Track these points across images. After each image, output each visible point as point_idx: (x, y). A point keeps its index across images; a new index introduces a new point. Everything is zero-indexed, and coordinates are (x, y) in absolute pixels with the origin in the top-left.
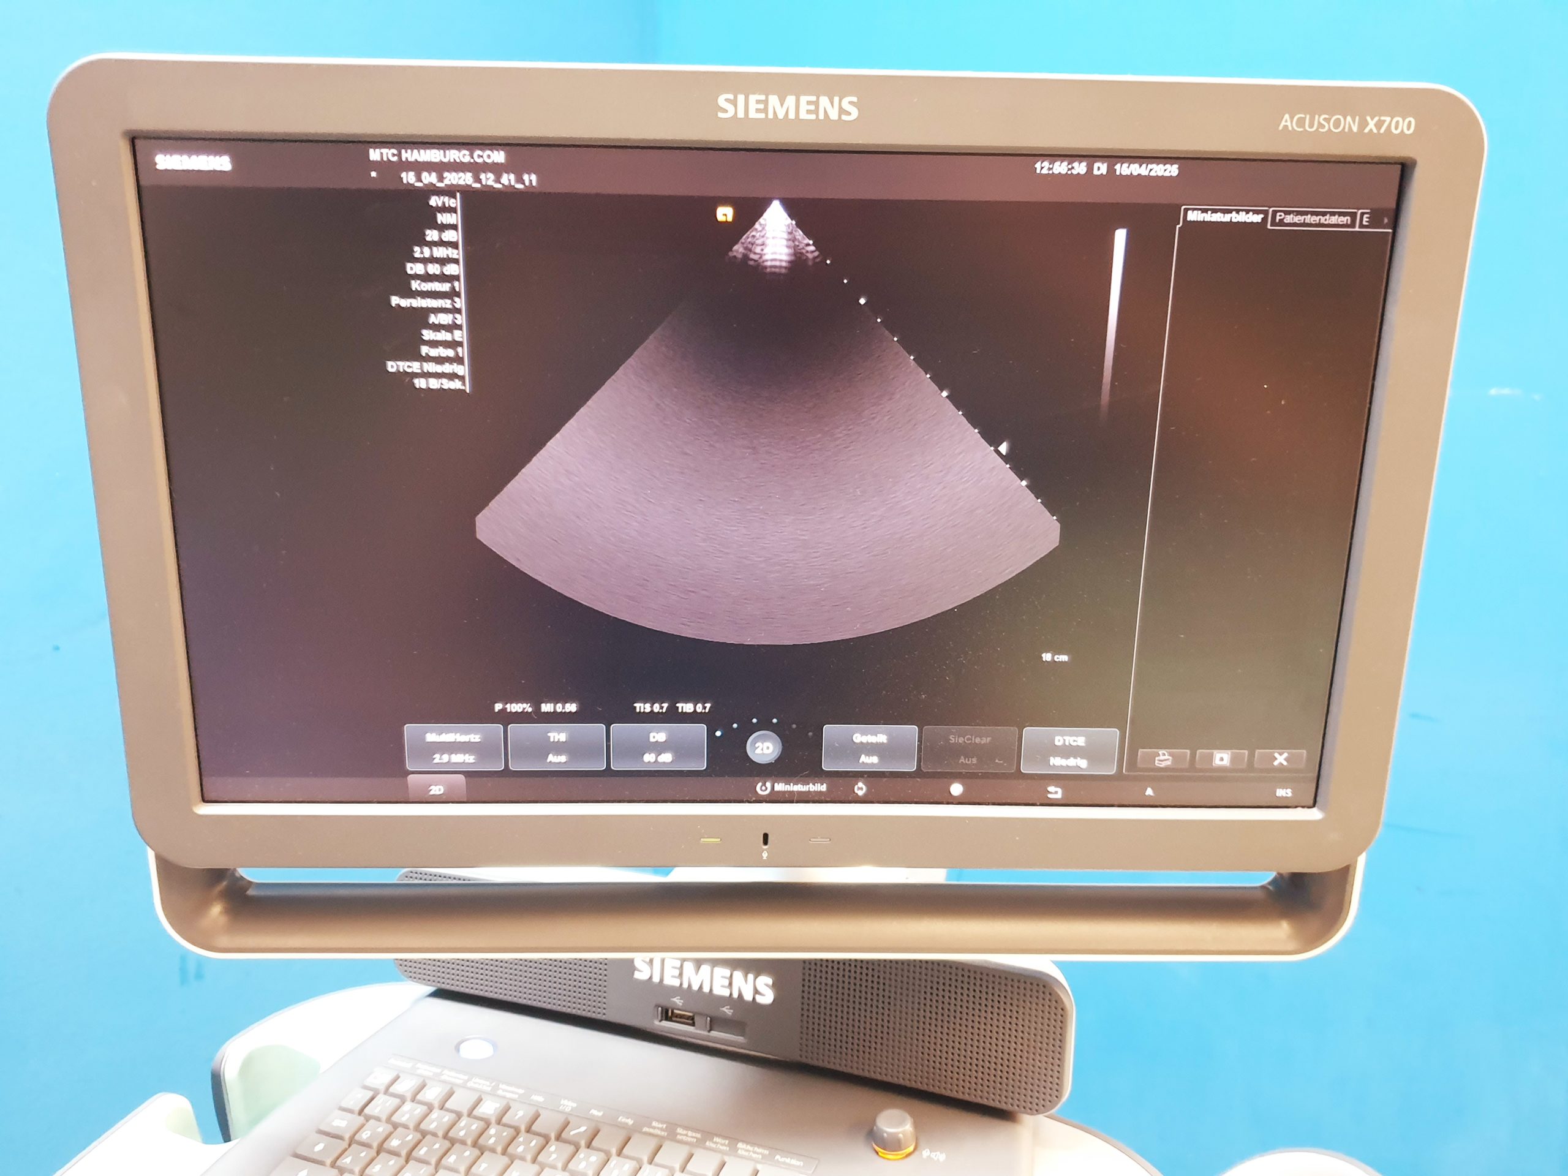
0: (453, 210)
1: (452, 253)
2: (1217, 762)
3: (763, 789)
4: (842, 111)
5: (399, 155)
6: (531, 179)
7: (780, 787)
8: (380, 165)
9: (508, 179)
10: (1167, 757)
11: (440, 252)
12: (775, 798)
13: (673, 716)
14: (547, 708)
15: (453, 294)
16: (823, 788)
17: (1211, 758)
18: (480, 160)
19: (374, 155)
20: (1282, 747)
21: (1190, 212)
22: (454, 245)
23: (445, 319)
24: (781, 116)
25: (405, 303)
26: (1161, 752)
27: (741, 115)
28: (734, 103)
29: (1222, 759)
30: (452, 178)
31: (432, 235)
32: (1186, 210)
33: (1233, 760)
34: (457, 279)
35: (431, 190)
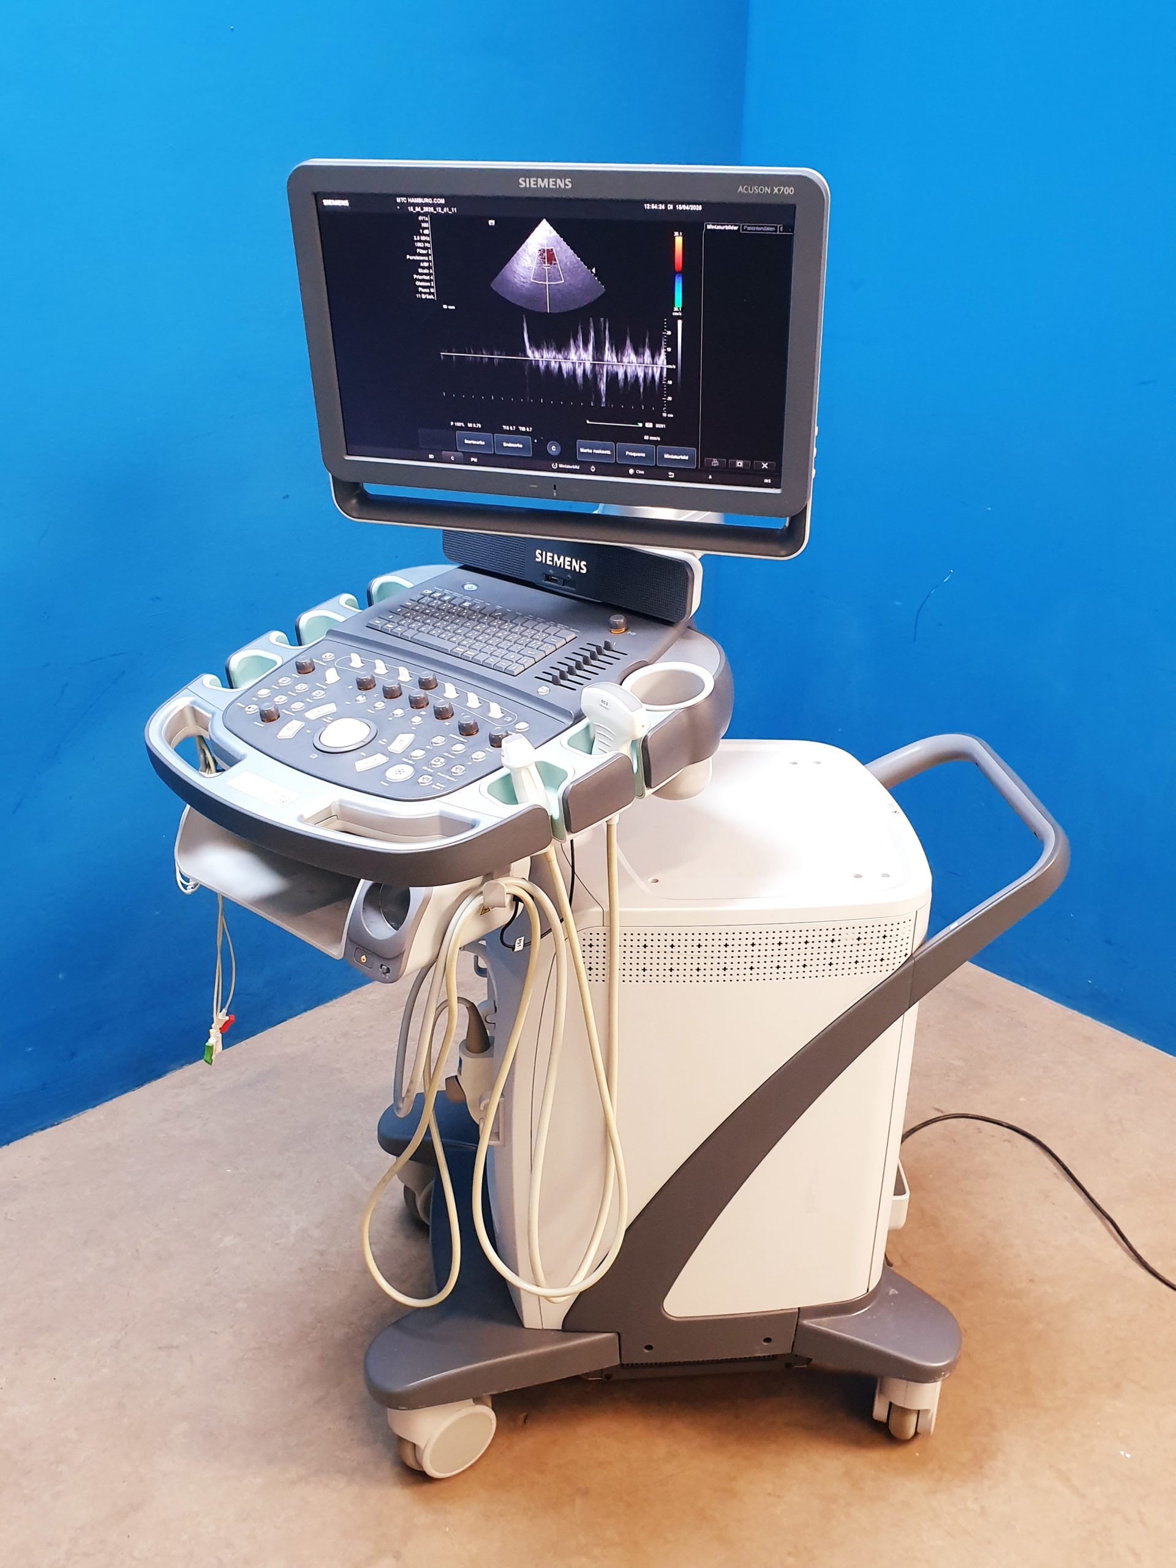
0: (426, 222)
1: (428, 239)
2: (738, 465)
3: (554, 466)
4: (565, 185)
5: (406, 200)
6: (454, 210)
7: (561, 466)
9: (446, 210)
10: (716, 462)
11: (423, 238)
12: (559, 470)
13: (518, 432)
14: (470, 425)
15: (427, 255)
16: (578, 467)
17: (735, 463)
18: (436, 202)
19: (398, 200)
20: (766, 461)
21: (708, 226)
22: (428, 235)
23: (426, 264)
24: (543, 186)
25: (411, 258)
26: (714, 460)
27: (528, 186)
28: (525, 181)
29: (740, 464)
30: (426, 209)
31: (420, 231)
32: (706, 224)
33: (744, 464)
34: (430, 248)
35: (419, 214)
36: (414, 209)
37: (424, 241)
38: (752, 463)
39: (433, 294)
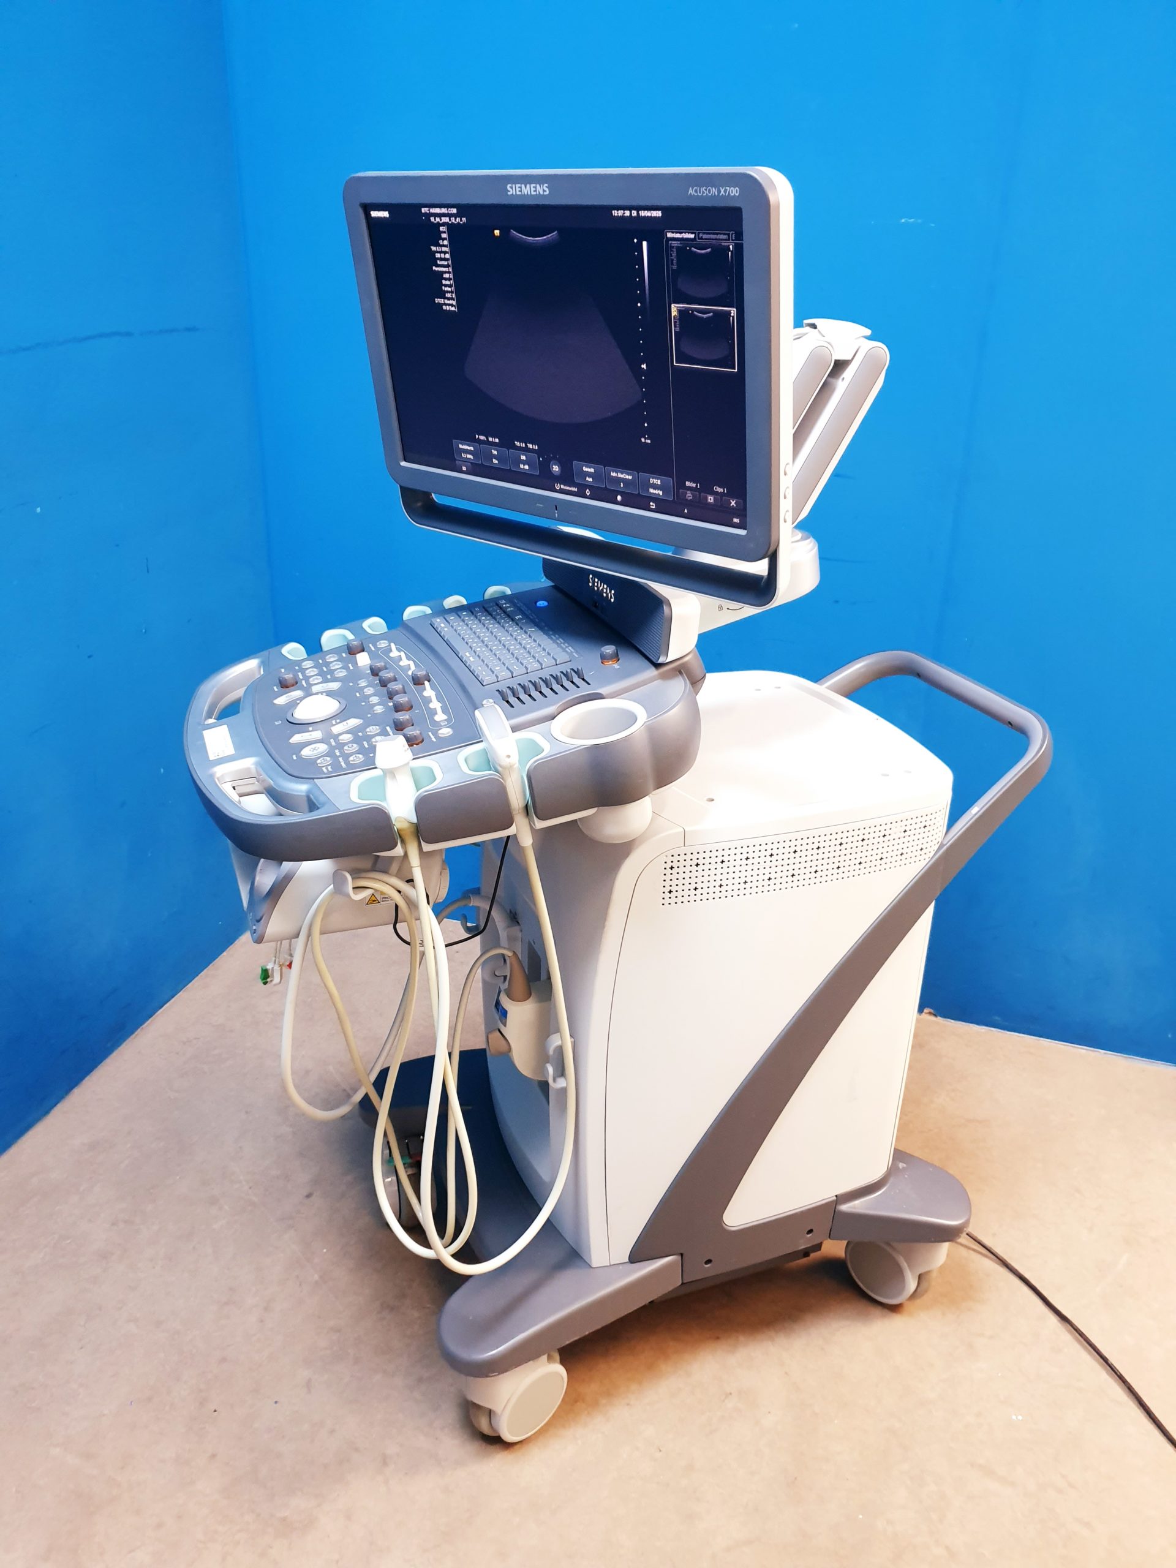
0: (445, 232)
1: (447, 249)
2: (709, 501)
3: (559, 487)
4: (544, 191)
5: (429, 210)
6: (464, 220)
7: (563, 487)
8: (425, 214)
9: (458, 220)
10: (690, 495)
11: (443, 249)
14: (490, 439)
15: (448, 266)
16: (576, 490)
17: (707, 498)
18: (450, 212)
19: (423, 211)
20: (733, 498)
21: (668, 233)
22: (447, 246)
23: (447, 276)
24: (526, 193)
25: (436, 269)
27: (514, 193)
28: (512, 189)
29: (711, 499)
30: (444, 219)
31: (441, 242)
32: (666, 232)
33: (715, 499)
34: (449, 259)
35: (439, 225)
39: (455, 306)
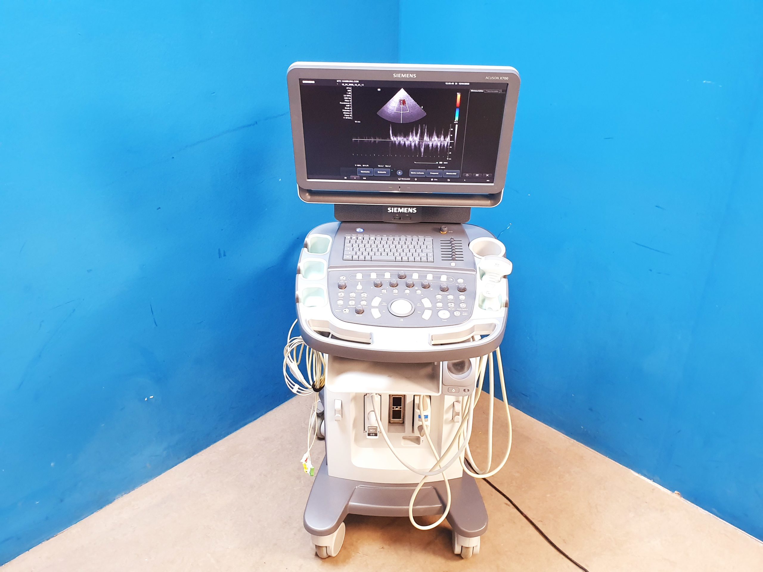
0: (350, 89)
1: (350, 96)
2: (476, 176)
3: (399, 179)
4: (413, 76)
5: (342, 81)
6: (363, 85)
7: (402, 179)
8: (339, 83)
9: (359, 85)
10: (468, 175)
11: (348, 96)
12: (401, 181)
13: (385, 167)
14: (364, 166)
15: (349, 102)
16: (410, 179)
17: (475, 175)
18: (355, 82)
19: (337, 81)
20: (488, 174)
21: (471, 90)
22: (350, 95)
23: (348, 106)
24: (403, 77)
25: (342, 103)
27: (397, 77)
28: (396, 75)
30: (350, 85)
31: (347, 93)
33: (479, 175)
34: (351, 100)
35: (347, 86)
36: (345, 85)
37: (348, 98)
38: (482, 175)
39: (351, 117)
